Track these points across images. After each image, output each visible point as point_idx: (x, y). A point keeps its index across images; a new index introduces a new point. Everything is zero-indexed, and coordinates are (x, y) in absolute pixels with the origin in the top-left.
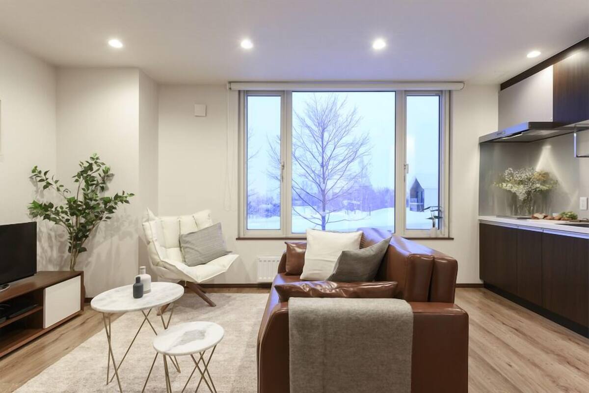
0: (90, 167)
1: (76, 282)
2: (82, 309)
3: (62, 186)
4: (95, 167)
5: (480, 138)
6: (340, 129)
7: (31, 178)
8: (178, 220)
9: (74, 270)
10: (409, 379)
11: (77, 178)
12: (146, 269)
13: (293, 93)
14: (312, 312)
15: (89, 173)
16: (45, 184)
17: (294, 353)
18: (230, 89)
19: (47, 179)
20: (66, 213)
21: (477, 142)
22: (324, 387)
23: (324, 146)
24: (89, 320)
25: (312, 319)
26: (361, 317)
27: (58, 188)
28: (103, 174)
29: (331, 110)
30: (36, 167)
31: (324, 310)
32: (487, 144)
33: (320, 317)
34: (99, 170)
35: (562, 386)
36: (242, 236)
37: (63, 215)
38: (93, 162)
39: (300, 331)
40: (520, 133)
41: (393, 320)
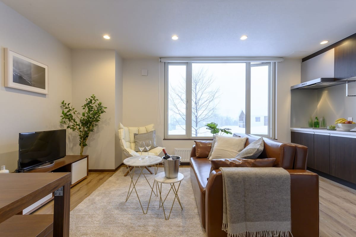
0: (91, 102)
1: (84, 161)
2: (88, 175)
3: (76, 111)
4: (93, 102)
5: (291, 87)
6: (205, 85)
7: (61, 107)
8: (138, 129)
9: (82, 155)
10: (290, 208)
11: (84, 107)
12: (5, 167)
13: (192, 64)
14: (236, 174)
15: (90, 104)
16: (68, 110)
17: (230, 195)
18: (160, 61)
19: (69, 107)
20: (79, 125)
21: (290, 89)
22: (245, 213)
23: (197, 93)
24: (92, 180)
25: (237, 178)
26: (263, 176)
27: (74, 112)
28: (98, 106)
29: (201, 74)
30: (64, 101)
31: (242, 173)
32: (295, 91)
33: (241, 177)
34: (95, 103)
35: (352, 214)
36: (166, 138)
37: (77, 126)
38: (92, 99)
39: (232, 184)
40: (315, 84)
41: (280, 178)
